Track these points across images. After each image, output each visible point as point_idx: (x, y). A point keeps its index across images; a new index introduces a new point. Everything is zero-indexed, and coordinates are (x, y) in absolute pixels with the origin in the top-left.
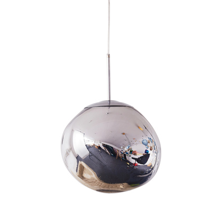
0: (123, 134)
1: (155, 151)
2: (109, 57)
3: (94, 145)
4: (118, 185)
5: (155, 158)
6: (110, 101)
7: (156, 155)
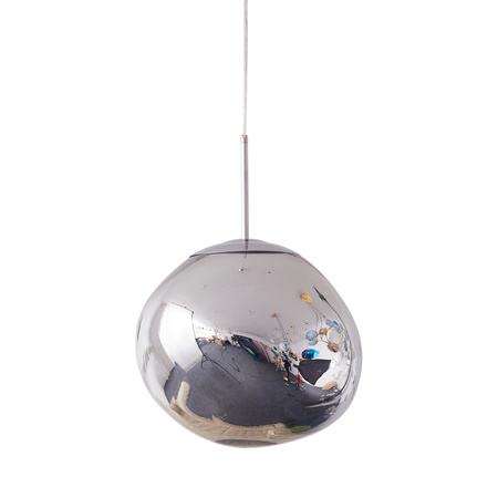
0: (275, 315)
1: (346, 353)
2: (246, 142)
3: (215, 338)
4: (265, 428)
5: (347, 370)
6: (247, 240)
7: (349, 362)
